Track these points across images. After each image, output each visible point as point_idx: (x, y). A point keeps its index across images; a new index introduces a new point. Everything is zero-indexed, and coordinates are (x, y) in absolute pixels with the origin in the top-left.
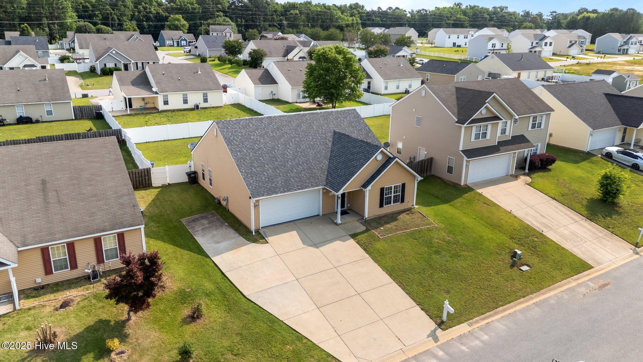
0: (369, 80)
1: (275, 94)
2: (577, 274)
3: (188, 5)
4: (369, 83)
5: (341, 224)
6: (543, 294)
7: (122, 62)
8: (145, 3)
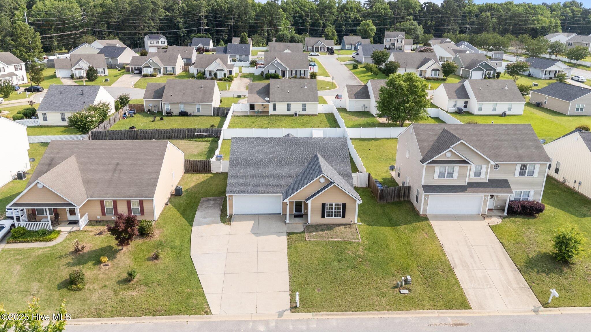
0: (466, 100)
1: (367, 107)
2: (447, 309)
3: (382, 10)
4: (466, 103)
5: (288, 223)
6: (397, 314)
7: (281, 70)
8: (347, 10)
